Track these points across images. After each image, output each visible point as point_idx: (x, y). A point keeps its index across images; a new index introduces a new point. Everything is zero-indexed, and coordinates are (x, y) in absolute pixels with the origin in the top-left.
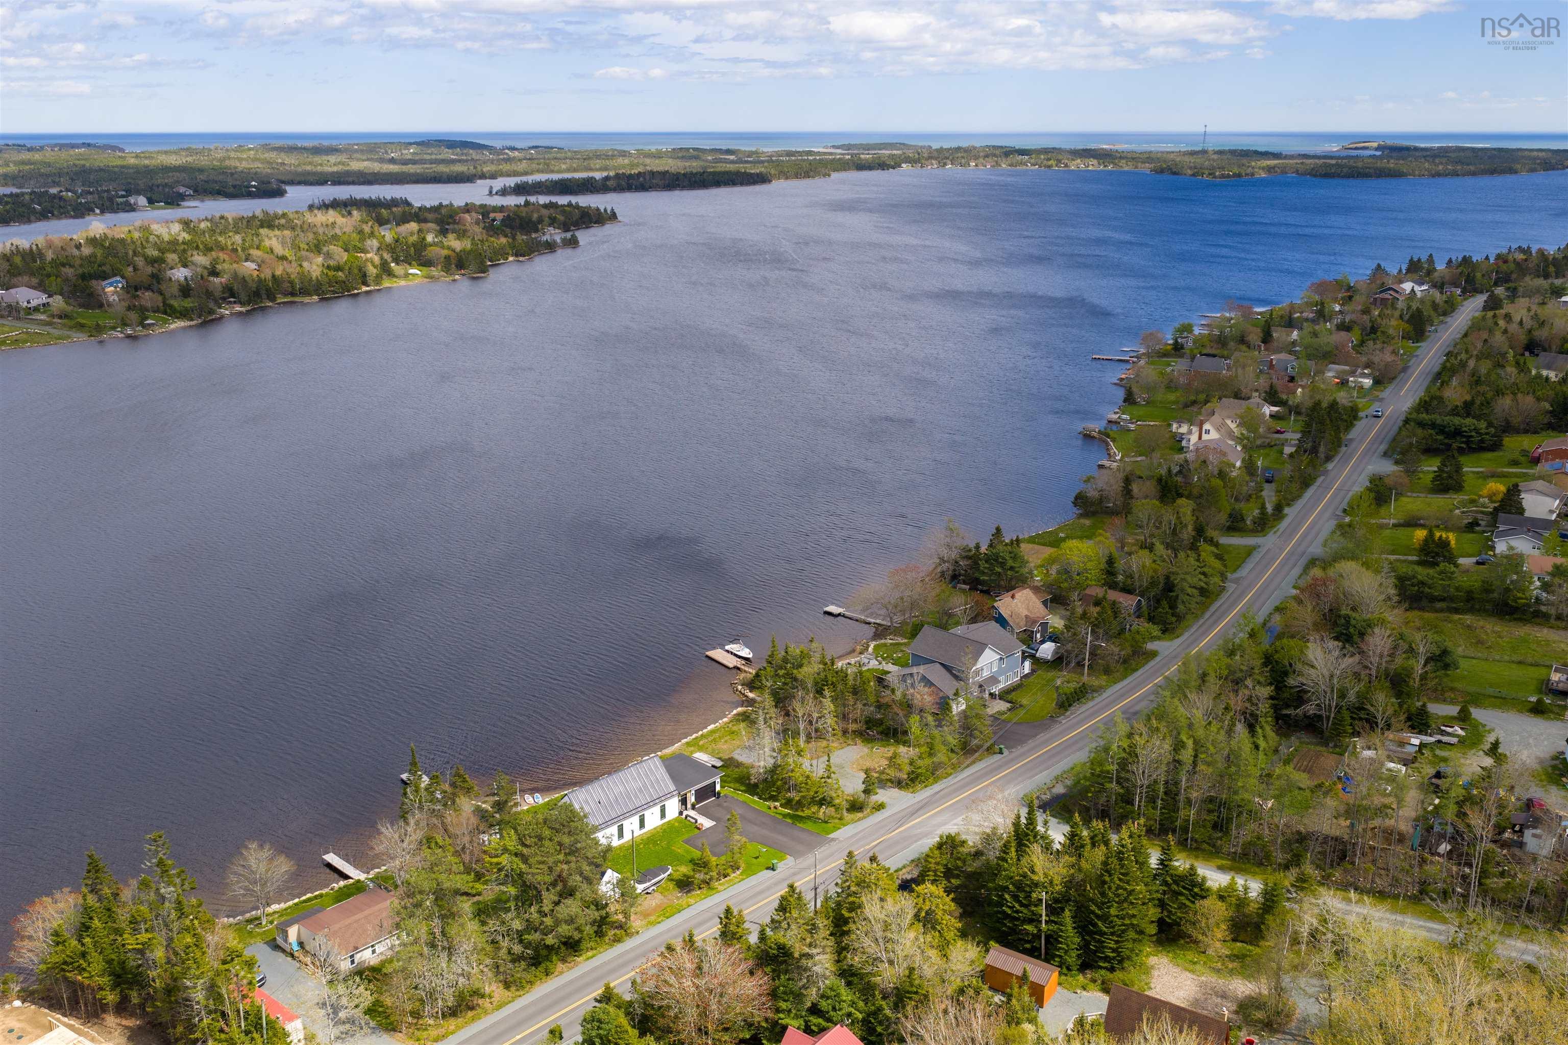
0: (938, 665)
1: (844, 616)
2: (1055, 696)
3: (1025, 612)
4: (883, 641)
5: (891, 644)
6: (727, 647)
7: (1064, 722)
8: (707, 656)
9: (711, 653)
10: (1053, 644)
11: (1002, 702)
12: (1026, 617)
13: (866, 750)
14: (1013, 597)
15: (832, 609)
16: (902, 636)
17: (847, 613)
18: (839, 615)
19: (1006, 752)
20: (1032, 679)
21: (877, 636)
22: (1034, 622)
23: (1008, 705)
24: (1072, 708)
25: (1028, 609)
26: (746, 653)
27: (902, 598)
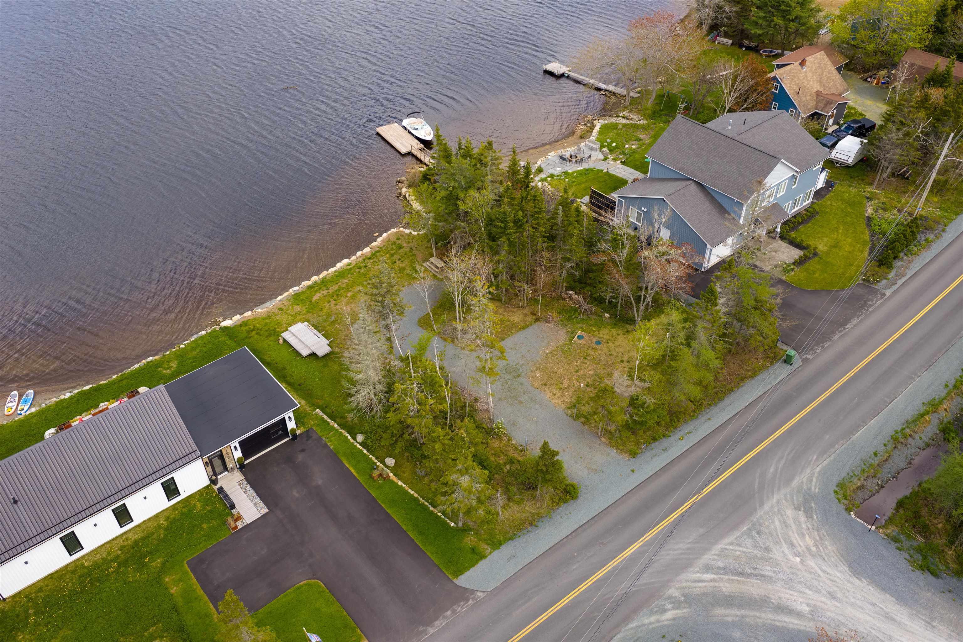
0: (693, 187)
1: (568, 77)
2: (867, 236)
3: (817, 87)
4: (613, 120)
5: (625, 125)
6: (405, 122)
7: (888, 293)
8: (378, 134)
9: (384, 130)
10: (858, 140)
11: (784, 245)
12: (818, 93)
13: (562, 335)
14: (803, 63)
15: (555, 67)
16: (639, 112)
17: (572, 74)
18: (562, 75)
19: (797, 362)
20: (828, 200)
21: (605, 112)
22: (829, 103)
23: (796, 253)
24: (898, 263)
25: (820, 82)
26: (427, 133)
27: (645, 61)
